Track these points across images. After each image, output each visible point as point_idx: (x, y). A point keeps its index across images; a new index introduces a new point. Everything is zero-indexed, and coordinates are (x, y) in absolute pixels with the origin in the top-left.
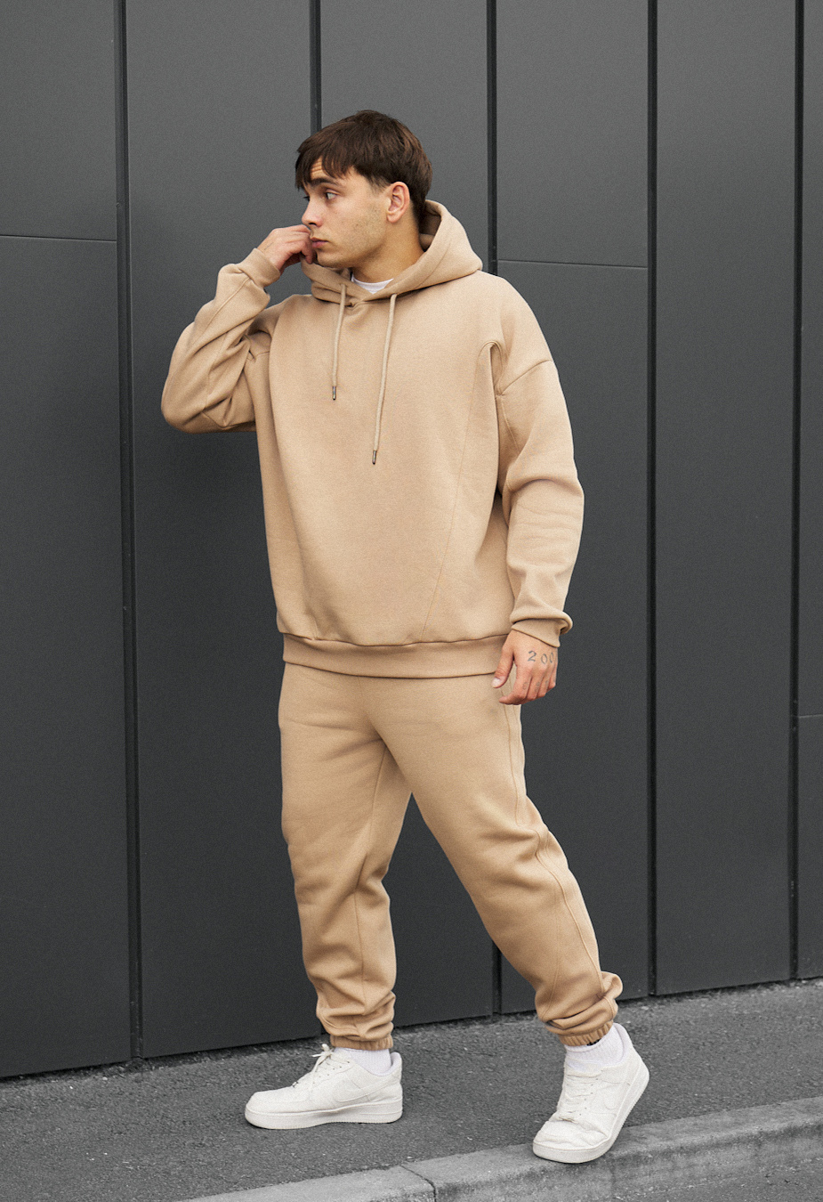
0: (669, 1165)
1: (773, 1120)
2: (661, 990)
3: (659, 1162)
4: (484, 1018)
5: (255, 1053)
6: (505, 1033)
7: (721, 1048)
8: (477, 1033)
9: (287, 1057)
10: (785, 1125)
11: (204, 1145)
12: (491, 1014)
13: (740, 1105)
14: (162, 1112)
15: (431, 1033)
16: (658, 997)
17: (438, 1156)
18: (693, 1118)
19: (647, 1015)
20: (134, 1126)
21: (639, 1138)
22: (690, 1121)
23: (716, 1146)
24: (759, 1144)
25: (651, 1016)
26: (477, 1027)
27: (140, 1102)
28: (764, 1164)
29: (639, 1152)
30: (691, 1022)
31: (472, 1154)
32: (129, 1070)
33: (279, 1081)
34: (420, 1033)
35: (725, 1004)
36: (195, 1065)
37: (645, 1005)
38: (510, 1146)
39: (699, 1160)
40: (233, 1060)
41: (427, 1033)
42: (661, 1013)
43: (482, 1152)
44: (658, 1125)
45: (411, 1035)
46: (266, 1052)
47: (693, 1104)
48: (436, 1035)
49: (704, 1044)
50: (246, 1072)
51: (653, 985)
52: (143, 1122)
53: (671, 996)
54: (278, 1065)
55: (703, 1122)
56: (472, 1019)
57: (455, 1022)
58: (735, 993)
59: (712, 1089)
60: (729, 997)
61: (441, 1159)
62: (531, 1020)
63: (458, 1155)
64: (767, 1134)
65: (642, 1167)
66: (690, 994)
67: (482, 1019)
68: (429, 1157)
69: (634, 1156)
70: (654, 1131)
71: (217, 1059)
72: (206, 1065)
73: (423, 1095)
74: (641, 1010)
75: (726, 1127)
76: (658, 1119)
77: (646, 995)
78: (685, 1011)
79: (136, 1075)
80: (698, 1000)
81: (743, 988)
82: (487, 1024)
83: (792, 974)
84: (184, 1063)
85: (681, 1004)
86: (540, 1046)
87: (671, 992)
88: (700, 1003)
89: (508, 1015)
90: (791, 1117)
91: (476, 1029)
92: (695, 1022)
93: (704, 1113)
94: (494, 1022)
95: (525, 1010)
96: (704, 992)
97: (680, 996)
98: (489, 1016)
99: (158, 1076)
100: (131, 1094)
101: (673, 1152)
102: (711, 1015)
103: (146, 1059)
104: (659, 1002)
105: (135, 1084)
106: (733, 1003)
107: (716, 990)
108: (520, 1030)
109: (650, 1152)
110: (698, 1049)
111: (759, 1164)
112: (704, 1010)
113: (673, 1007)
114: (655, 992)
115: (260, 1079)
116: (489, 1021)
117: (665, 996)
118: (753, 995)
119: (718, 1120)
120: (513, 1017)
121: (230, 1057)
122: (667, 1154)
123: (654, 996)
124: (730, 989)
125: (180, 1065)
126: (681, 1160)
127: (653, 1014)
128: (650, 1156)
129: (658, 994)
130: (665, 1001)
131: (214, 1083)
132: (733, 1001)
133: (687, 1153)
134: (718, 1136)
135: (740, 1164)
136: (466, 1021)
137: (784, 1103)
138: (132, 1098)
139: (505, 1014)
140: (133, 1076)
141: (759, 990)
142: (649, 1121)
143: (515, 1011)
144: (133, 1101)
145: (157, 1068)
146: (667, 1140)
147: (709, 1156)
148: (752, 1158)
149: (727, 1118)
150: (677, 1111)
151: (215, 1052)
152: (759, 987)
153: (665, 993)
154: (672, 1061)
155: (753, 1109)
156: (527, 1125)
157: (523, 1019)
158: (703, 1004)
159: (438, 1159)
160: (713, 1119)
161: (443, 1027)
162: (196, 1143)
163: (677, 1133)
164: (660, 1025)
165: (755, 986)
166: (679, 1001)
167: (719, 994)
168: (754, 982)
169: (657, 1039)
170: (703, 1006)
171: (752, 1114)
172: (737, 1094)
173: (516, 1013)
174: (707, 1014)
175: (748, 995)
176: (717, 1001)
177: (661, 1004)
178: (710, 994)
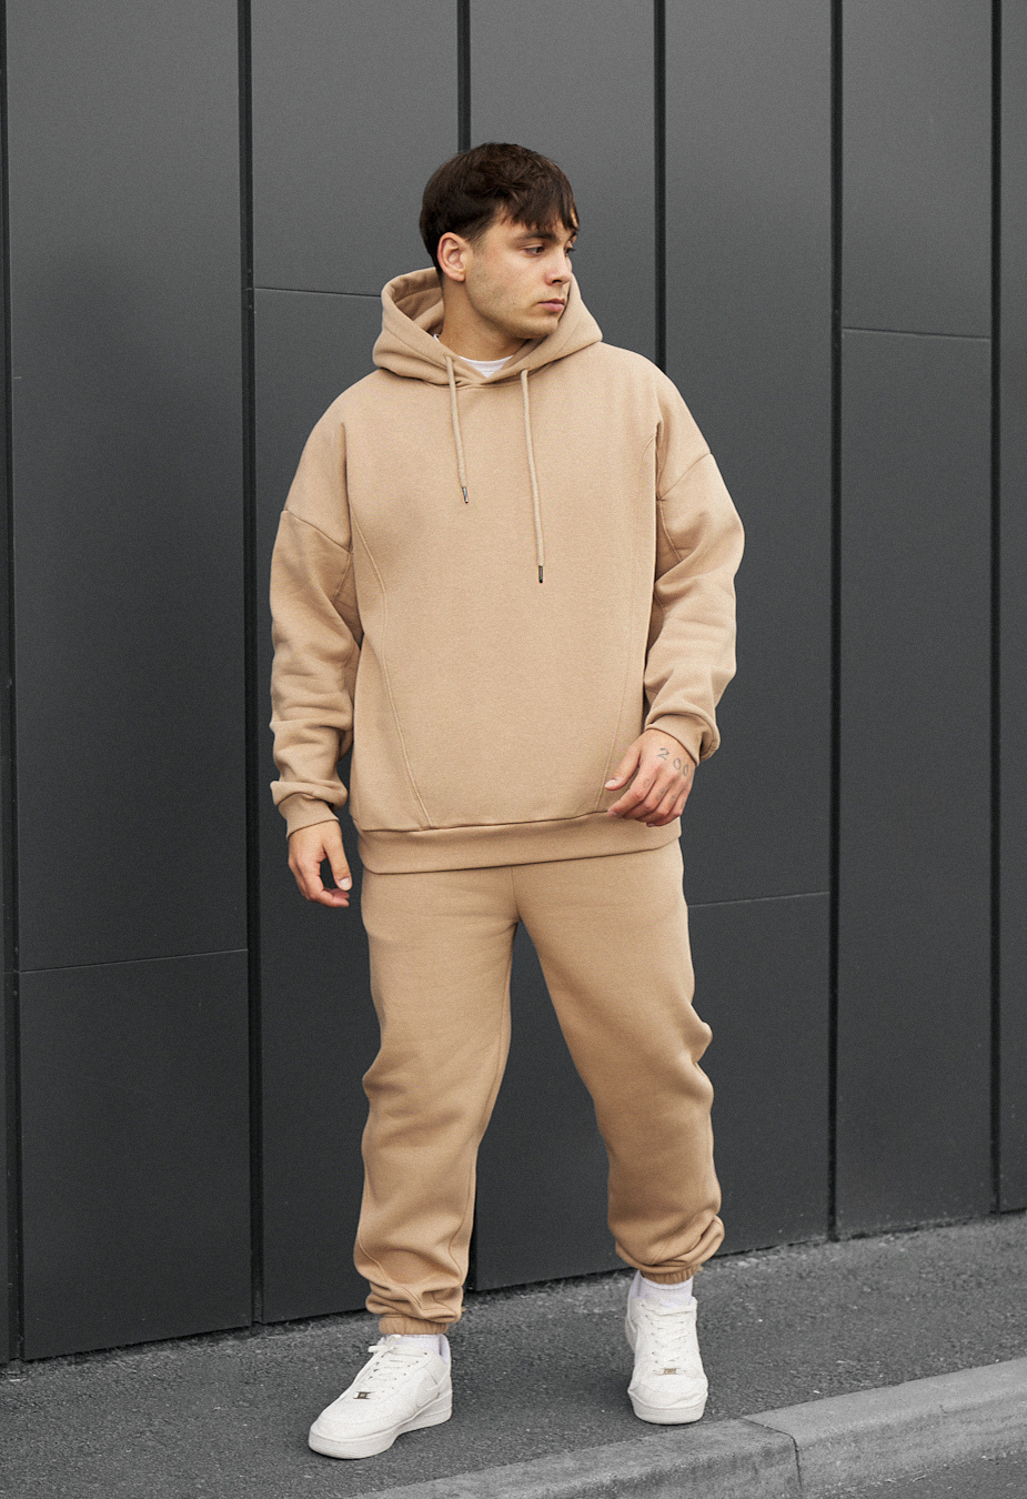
1: (631, 1463)
4: (240, 1329)
6: (268, 1350)
7: (563, 1363)
8: (229, 1351)
10: (649, 1469)
12: (249, 1324)
13: (585, 1443)
15: (164, 1353)
16: (479, 1293)
18: (522, 1464)
22: (520, 1468)
26: (230, 1343)
30: (523, 1327)
34: (150, 1355)
35: (570, 1300)
41: (159, 1353)
42: (483, 1315)
44: (475, 1475)
45: (137, 1357)
47: (523, 1444)
48: (172, 1357)
49: (540, 1358)
53: (497, 1291)
55: (536, 1469)
56: (223, 1331)
57: (199, 1336)
58: (583, 1284)
59: (550, 1422)
60: (574, 1289)
62: (304, 1331)
64: (622, 1483)
66: (522, 1288)
67: (236, 1331)
70: (467, 1483)
73: (149, 1443)
75: (568, 1474)
76: (475, 1467)
78: (516, 1313)
80: (533, 1296)
82: (243, 1338)
85: (511, 1302)
87: (496, 1286)
88: (535, 1300)
90: (655, 1459)
91: (229, 1346)
92: (528, 1327)
93: (537, 1456)
94: (253, 1336)
95: (297, 1317)
96: (541, 1284)
98: (247, 1328)
102: (550, 1317)
104: (480, 1299)
106: (580, 1298)
107: (558, 1281)
108: (289, 1346)
110: (532, 1365)
112: (542, 1310)
113: (499, 1307)
116: (247, 1333)
117: (489, 1292)
118: (607, 1287)
119: (556, 1466)
124: (577, 1280)
127: (471, 1318)
129: (479, 1289)
130: (488, 1298)
134: (556, 1489)
136: (214, 1335)
137: (647, 1438)
139: (269, 1324)
141: (615, 1279)
142: (463, 1470)
143: (283, 1318)
149: (569, 1462)
150: (501, 1456)
152: (615, 1275)
153: (488, 1287)
154: (497, 1384)
155: (605, 1448)
156: (295, 1481)
157: (293, 1330)
160: (550, 1464)
161: (182, 1344)
163: (501, 1486)
164: (481, 1332)
166: (508, 1298)
167: (561, 1286)
168: (610, 1268)
169: (477, 1352)
170: (540, 1303)
171: (603, 1455)
172: (584, 1428)
173: (284, 1322)
174: (544, 1315)
175: (600, 1287)
176: (559, 1296)
177: (482, 1303)
178: (550, 1287)
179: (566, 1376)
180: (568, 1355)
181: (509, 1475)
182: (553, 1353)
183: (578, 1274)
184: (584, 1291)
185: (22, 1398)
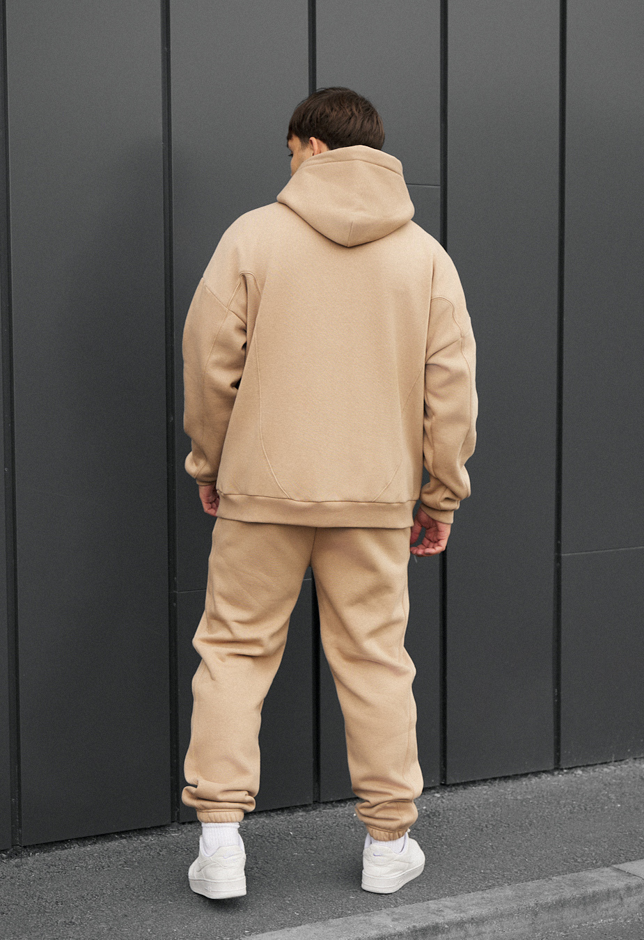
0: (462, 933)
1: (546, 893)
2: (451, 780)
3: (454, 931)
4: (306, 806)
5: (117, 839)
6: (323, 819)
7: (501, 829)
8: (300, 819)
9: (143, 843)
10: (557, 897)
11: (74, 923)
12: (312, 803)
13: (518, 880)
14: (38, 893)
15: (262, 819)
16: (448, 786)
17: (271, 929)
18: (481, 892)
19: (439, 801)
20: (14, 907)
21: (437, 911)
22: (479, 894)
23: (500, 916)
24: (536, 914)
25: (443, 802)
26: (301, 814)
27: (19, 885)
28: (539, 930)
29: (437, 924)
30: (475, 807)
31: (298, 928)
32: (10, 857)
33: (136, 864)
34: (253, 820)
35: (502, 791)
36: (66, 851)
37: (438, 793)
38: (330, 920)
39: (486, 928)
40: (97, 846)
41: (259, 819)
42: (451, 799)
43: (307, 926)
44: (452, 899)
46: (125, 838)
47: (480, 879)
48: (267, 822)
49: (486, 826)
50: (109, 857)
51: (444, 776)
52: (22, 903)
53: (458, 785)
54: (136, 850)
55: (489, 896)
56: (296, 807)
57: (282, 809)
58: (510, 781)
59: (495, 866)
60: (505, 784)
61: (273, 932)
62: (344, 807)
63: (288, 929)
64: (541, 905)
65: (440, 936)
66: (474, 783)
67: (304, 807)
68: (263, 931)
69: (434, 927)
70: (448, 903)
71: (84, 846)
72: (75, 850)
73: (256, 875)
74: (434, 796)
75: (508, 899)
77: (438, 784)
78: (470, 797)
79: (16, 860)
80: (480, 788)
81: (516, 777)
82: (308, 811)
83: (555, 764)
84: (56, 849)
85: (466, 791)
86: (353, 830)
87: (458, 781)
89: (326, 803)
90: (561, 890)
91: (300, 815)
92: (478, 807)
93: (489, 887)
94: (314, 809)
96: (485, 780)
97: (465, 784)
98: (310, 804)
99: (34, 861)
100: (12, 878)
101: (465, 923)
102: (491, 801)
103: (25, 847)
104: (449, 789)
105: (16, 869)
106: (509, 790)
107: (495, 779)
108: (336, 816)
109: (447, 924)
110: (482, 830)
111: (535, 931)
112: (486, 796)
113: (460, 794)
114: (445, 782)
115: (120, 863)
116: (310, 808)
117: (454, 785)
118: (524, 783)
119: (501, 894)
120: (330, 805)
121: (95, 843)
122: (460, 924)
123: (444, 785)
124: (506, 778)
125: (53, 851)
126: (471, 929)
127: (444, 800)
128: (446, 926)
129: (448, 783)
130: (453, 789)
131: (82, 867)
132: (509, 789)
133: (477, 923)
134: (502, 908)
135: (519, 931)
136: (291, 809)
137: (554, 878)
138: (13, 881)
139: (323, 803)
140: (13, 862)
141: (529, 778)
142: (445, 895)
143: (332, 799)
144: (14, 884)
145: (34, 854)
146: (461, 912)
147: (495, 924)
148: (530, 925)
149: (508, 891)
150: (467, 886)
151: (82, 840)
152: (529, 776)
153: (454, 782)
154: (462, 842)
155: (529, 883)
157: (338, 806)
158: (483, 791)
159: (270, 933)
160: (496, 893)
161: (272, 814)
162: (67, 921)
163: (469, 905)
164: (451, 810)
165: (526, 775)
166: (465, 789)
167: (497, 782)
168: (526, 772)
169: (448, 822)
170: (485, 792)
171: (529, 888)
172: (516, 870)
173: (333, 802)
174: (487, 800)
175: (520, 783)
176: (496, 788)
177: (450, 792)
178: (490, 782)
179: (503, 838)
180: (504, 825)
181: (472, 899)
182: (494, 824)
183: (507, 775)
184: (510, 786)
185: (179, 845)
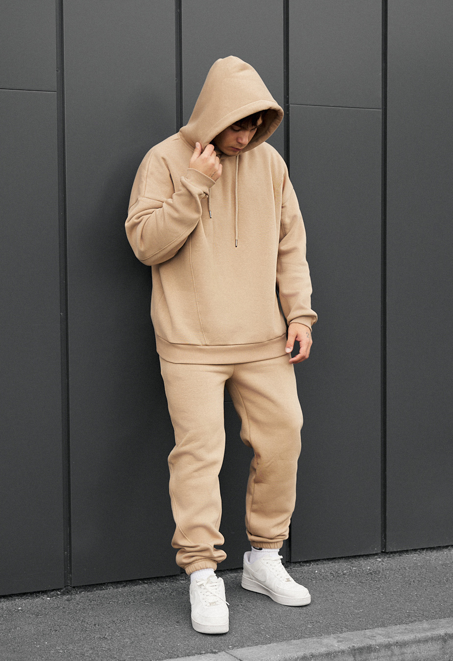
0: (389, 653)
2: (389, 549)
3: (383, 651)
5: (141, 584)
7: (424, 584)
9: (159, 587)
11: (106, 638)
13: (433, 618)
14: (82, 619)
16: (387, 553)
17: (248, 646)
18: (405, 625)
19: (380, 564)
20: (64, 627)
21: (371, 636)
22: (403, 627)
23: (418, 642)
24: (445, 641)
25: (382, 565)
27: (69, 613)
28: (447, 653)
29: (371, 645)
30: (407, 568)
31: (269, 645)
32: (63, 594)
33: (154, 601)
35: (428, 558)
36: (104, 591)
37: (379, 558)
38: (292, 641)
39: (408, 650)
40: (126, 589)
42: (389, 563)
43: (275, 644)
44: (383, 629)
45: (236, 574)
46: (147, 583)
47: (405, 617)
49: (414, 581)
50: (134, 596)
51: (384, 546)
52: (70, 625)
53: (395, 552)
54: (154, 592)
55: (411, 627)
58: (435, 551)
59: (418, 608)
60: (430, 553)
61: (249, 648)
62: (309, 566)
63: (261, 646)
64: (449, 635)
65: (372, 654)
66: (407, 551)
68: (242, 647)
69: (368, 647)
70: (379, 632)
71: (117, 588)
72: (111, 590)
74: (376, 560)
75: (425, 630)
76: (383, 625)
77: (379, 552)
78: (403, 561)
79: (68, 596)
80: (412, 555)
81: (439, 548)
84: (97, 590)
86: (314, 582)
87: (395, 550)
88: (413, 557)
89: (295, 563)
92: (409, 568)
93: (412, 622)
95: (306, 560)
96: (415, 550)
97: (401, 552)
99: (80, 597)
100: (64, 608)
101: (392, 645)
102: (419, 564)
103: (74, 587)
104: (388, 556)
105: (67, 602)
107: (423, 549)
108: (302, 572)
109: (377, 645)
110: (410, 584)
111: (444, 653)
112: (416, 561)
113: (396, 559)
114: (385, 550)
115: (142, 600)
117: (392, 553)
118: (445, 553)
119: (419, 626)
120: (298, 565)
121: (125, 586)
122: (388, 646)
123: (385, 553)
124: (431, 549)
125: (95, 591)
126: (396, 650)
127: (383, 563)
128: (377, 647)
129: (387, 551)
130: (391, 555)
131: (114, 602)
132: (433, 557)
133: (400, 646)
134: (419, 636)
135: (432, 653)
138: (64, 610)
139: (293, 563)
140: (65, 597)
142: (378, 626)
143: (299, 560)
144: (65, 612)
145: (80, 592)
146: (389, 638)
147: (414, 648)
148: (440, 649)
149: (425, 625)
150: (395, 621)
151: (117, 583)
152: (449, 548)
153: (391, 550)
154: (394, 591)
155: (442, 620)
156: (304, 628)
157: (304, 566)
158: (414, 557)
159: (247, 648)
160: (417, 626)
162: (102, 637)
163: (395, 633)
164: (388, 570)
165: (447, 547)
166: (400, 556)
167: (425, 551)
168: (447, 545)
169: (386, 578)
170: (415, 558)
171: (441, 623)
172: (433, 611)
173: (300, 562)
174: (416, 563)
175: (442, 553)
176: (423, 556)
178: (419, 552)
179: (426, 590)
180: (427, 581)
181: (399, 629)
182: (420, 580)
183: (432, 546)
184: (434, 554)
185: (186, 589)
